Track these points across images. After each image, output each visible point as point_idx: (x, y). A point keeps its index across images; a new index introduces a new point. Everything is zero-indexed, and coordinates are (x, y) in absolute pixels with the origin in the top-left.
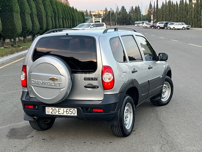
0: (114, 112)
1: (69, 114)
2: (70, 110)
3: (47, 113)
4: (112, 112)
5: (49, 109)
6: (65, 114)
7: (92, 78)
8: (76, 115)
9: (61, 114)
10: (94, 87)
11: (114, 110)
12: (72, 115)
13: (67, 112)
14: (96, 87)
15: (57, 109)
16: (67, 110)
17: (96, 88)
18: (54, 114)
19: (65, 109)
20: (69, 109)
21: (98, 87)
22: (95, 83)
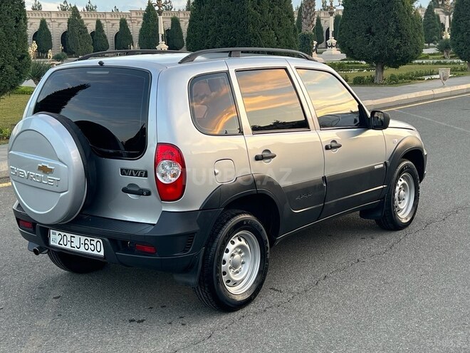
0: (185, 255)
1: (89, 251)
2: (92, 242)
3: (52, 243)
4: (180, 255)
5: (55, 234)
6: (82, 250)
7: (136, 171)
8: (102, 253)
9: (76, 249)
10: (140, 192)
11: (187, 251)
12: (95, 252)
13: (85, 244)
14: (145, 193)
15: (69, 235)
16: (86, 242)
17: (143, 195)
18: (63, 246)
19: (83, 238)
20: (89, 239)
21: (149, 193)
22: (142, 183)
